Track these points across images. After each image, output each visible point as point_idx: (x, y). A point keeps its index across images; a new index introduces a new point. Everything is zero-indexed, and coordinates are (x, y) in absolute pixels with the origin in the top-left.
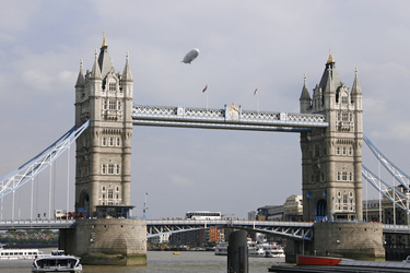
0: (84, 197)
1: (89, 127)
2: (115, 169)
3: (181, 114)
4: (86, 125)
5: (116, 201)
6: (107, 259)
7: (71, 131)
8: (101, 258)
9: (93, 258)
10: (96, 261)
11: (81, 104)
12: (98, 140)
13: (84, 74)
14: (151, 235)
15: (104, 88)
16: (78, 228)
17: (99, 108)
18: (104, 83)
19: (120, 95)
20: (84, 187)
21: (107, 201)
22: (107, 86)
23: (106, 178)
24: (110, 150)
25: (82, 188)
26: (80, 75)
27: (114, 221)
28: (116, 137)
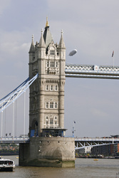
0: (34, 123)
1: (38, 78)
2: (54, 105)
3: (97, 70)
4: (35, 77)
5: (55, 126)
6: (49, 163)
7: (26, 81)
8: (45, 162)
9: (40, 162)
10: (43, 164)
11: (33, 64)
12: (43, 87)
13: (35, 44)
14: (77, 148)
15: (47, 53)
16: (31, 143)
17: (44, 66)
18: (47, 50)
19: (57, 58)
20: (35, 117)
21: (49, 126)
22: (49, 52)
23: (48, 111)
24: (51, 93)
25: (33, 118)
26: (32, 45)
27: (54, 138)
28: (55, 85)
